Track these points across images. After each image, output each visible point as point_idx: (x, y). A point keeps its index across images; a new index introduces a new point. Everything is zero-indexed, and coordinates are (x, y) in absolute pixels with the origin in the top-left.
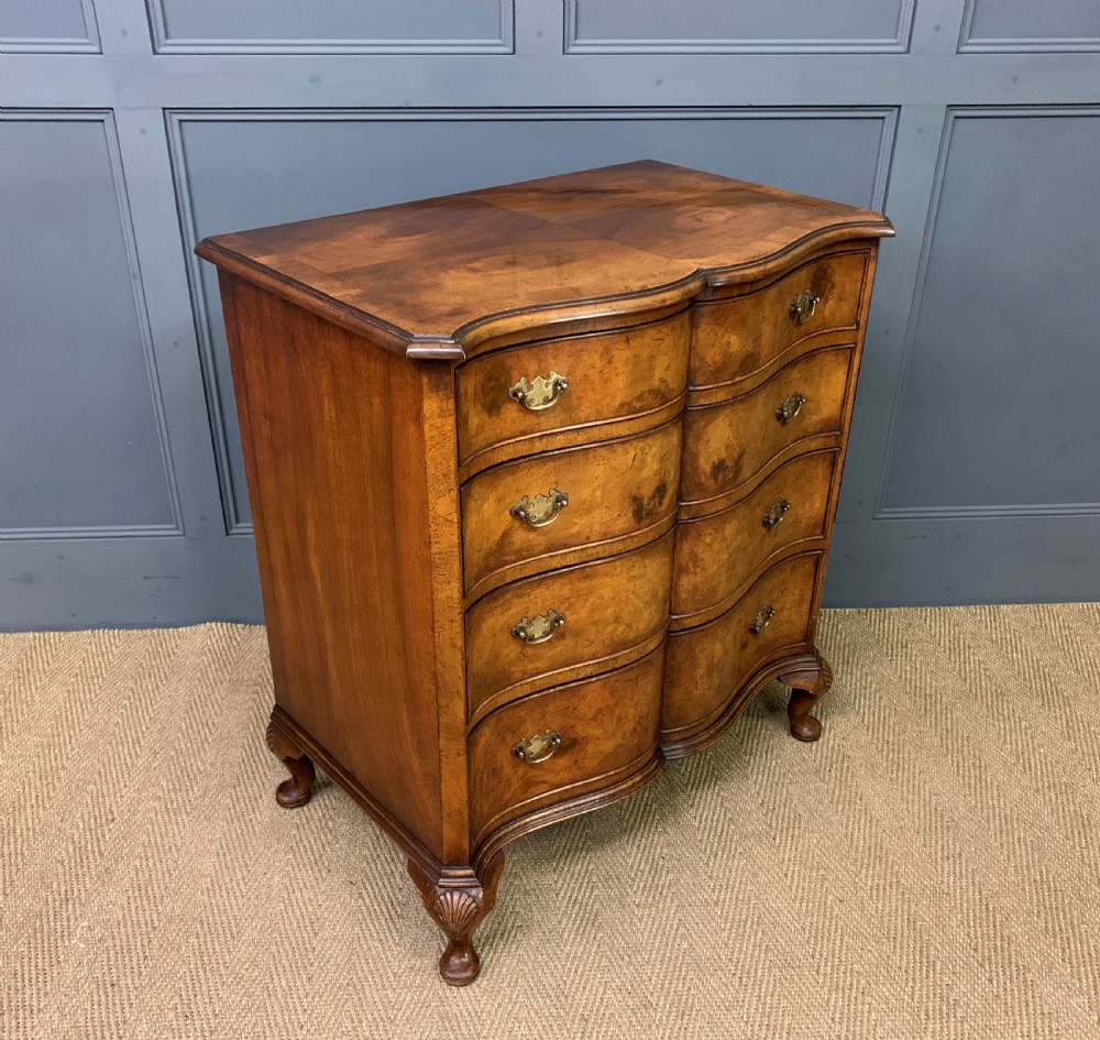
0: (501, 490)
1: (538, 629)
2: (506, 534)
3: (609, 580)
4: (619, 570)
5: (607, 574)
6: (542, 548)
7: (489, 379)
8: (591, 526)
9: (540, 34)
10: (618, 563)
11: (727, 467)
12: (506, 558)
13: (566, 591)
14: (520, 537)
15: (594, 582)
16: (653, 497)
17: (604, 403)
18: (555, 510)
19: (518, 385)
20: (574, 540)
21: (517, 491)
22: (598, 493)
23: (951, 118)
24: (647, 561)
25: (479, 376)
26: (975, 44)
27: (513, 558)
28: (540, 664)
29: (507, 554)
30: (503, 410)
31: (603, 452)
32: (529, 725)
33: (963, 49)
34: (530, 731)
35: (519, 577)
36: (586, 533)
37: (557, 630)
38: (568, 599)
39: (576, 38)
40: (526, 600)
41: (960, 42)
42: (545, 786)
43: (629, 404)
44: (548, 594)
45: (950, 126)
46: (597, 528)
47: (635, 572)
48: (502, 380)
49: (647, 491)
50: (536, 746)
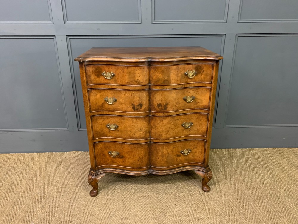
0: (101, 94)
1: (113, 127)
2: (103, 104)
3: (128, 121)
4: (130, 120)
5: (127, 120)
6: (112, 109)
7: (97, 70)
8: (123, 108)
9: (146, 19)
10: (129, 118)
11: (162, 106)
12: (104, 109)
13: (118, 121)
14: (106, 105)
15: (124, 121)
16: (138, 106)
17: (123, 81)
20: (119, 110)
21: (105, 95)
22: (123, 101)
24: (138, 121)
25: (93, 68)
27: (105, 109)
28: (114, 135)
29: (104, 108)
30: (101, 77)
31: (124, 92)
32: (112, 148)
34: (113, 150)
35: (107, 114)
36: (122, 109)
37: (116, 129)
38: (119, 123)
39: (154, 20)
40: (109, 119)
42: (117, 164)
43: (129, 82)
44: (114, 120)
47: (134, 122)
48: (100, 71)
49: (136, 104)
50: (114, 154)
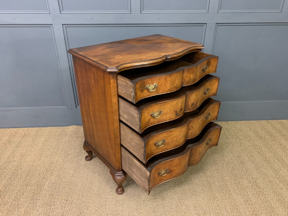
2: (149, 120)
3: (175, 133)
5: (175, 131)
7: (141, 85)
11: (195, 104)
16: (180, 111)
17: (165, 89)
18: (160, 114)
19: (147, 86)
23: (217, 26)
26: (221, 11)
28: (160, 150)
30: (144, 91)
32: (162, 168)
33: (219, 12)
36: (166, 119)
41: (218, 11)
43: (170, 90)
44: (162, 136)
45: (216, 28)
46: (168, 118)
47: (181, 130)
48: (144, 85)
